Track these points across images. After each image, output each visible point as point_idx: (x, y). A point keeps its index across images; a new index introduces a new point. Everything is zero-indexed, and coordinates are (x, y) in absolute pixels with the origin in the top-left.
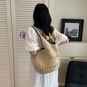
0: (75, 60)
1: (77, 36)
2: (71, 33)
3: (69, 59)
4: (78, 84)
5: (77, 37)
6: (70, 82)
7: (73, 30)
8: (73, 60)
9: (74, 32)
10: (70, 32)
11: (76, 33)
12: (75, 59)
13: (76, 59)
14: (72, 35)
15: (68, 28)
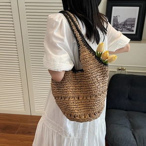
1: (133, 31)
2: (124, 25)
3: (116, 70)
4: (126, 111)
5: (134, 33)
6: (112, 108)
7: (126, 21)
8: (123, 72)
9: (128, 23)
10: (120, 24)
11: (132, 25)
14: (124, 29)
15: (118, 17)
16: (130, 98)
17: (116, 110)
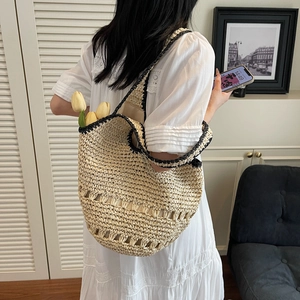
0: (263, 163)
1: (270, 74)
2: (251, 62)
3: (242, 159)
5: (272, 77)
7: (256, 53)
8: (256, 162)
9: (259, 57)
10: (244, 60)
11: (268, 62)
12: (263, 158)
13: (267, 158)
15: (239, 46)
16: (285, 218)
17: (256, 245)
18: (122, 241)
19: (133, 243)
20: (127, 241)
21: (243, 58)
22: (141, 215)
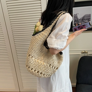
0: (89, 55)
2: (82, 20)
6: (82, 84)
7: (84, 17)
11: (89, 20)
14: (83, 23)
15: (78, 15)
18: (33, 70)
19: (36, 72)
20: (35, 71)
21: (79, 19)
22: (40, 63)
